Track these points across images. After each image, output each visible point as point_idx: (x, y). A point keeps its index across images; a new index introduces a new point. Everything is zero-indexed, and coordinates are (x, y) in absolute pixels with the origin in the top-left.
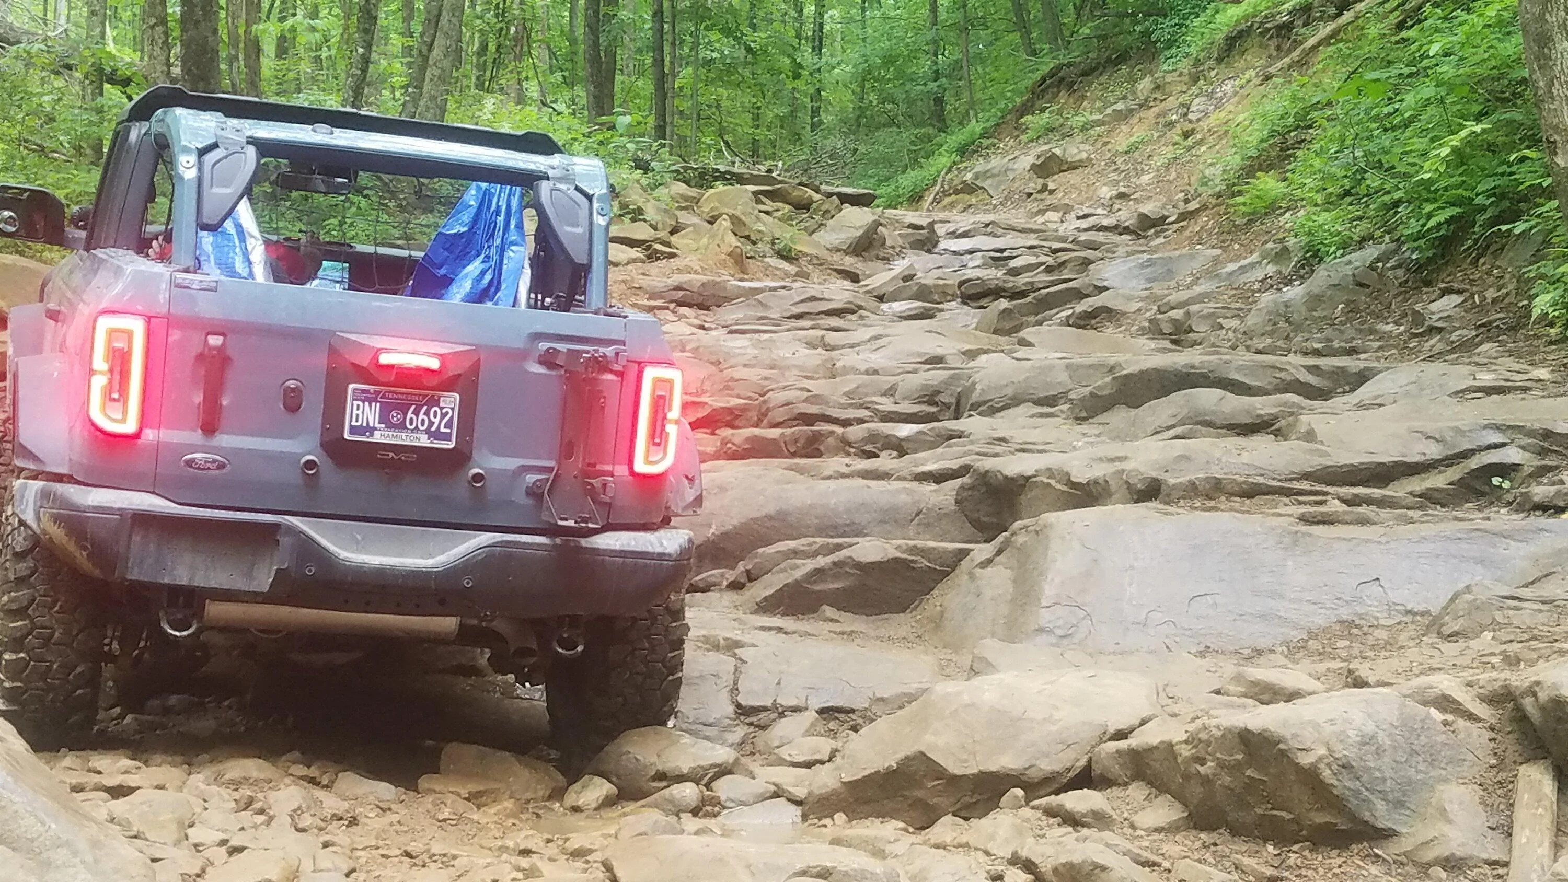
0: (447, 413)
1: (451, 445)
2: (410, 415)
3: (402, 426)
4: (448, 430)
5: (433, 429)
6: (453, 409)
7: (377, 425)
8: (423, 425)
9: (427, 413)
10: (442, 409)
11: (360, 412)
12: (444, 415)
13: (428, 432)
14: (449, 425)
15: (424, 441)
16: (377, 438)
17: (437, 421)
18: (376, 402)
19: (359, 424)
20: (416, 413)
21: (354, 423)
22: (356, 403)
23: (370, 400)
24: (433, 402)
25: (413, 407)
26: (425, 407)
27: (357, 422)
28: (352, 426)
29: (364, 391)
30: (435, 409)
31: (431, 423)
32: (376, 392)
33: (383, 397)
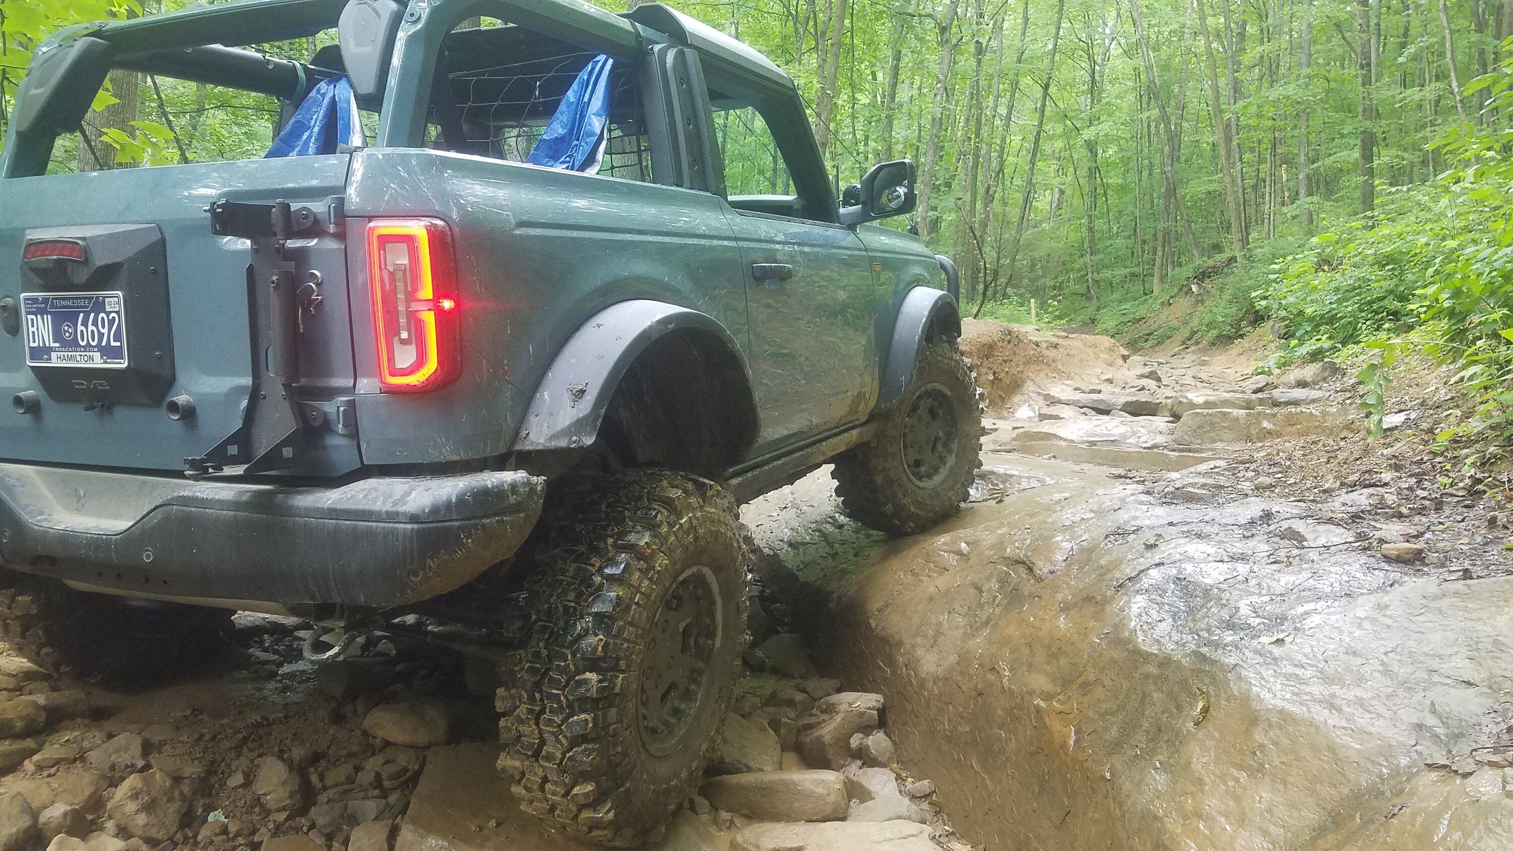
0: (114, 317)
1: (125, 364)
2: (80, 328)
3: (72, 344)
4: (118, 344)
5: (104, 344)
6: (118, 313)
7: (52, 345)
8: (93, 339)
9: (95, 323)
10: (108, 314)
11: (34, 329)
12: (111, 323)
13: (99, 347)
14: (118, 337)
15: (97, 362)
16: (56, 361)
17: (105, 331)
18: (47, 313)
19: (36, 345)
20: (85, 324)
21: (32, 345)
22: (30, 317)
23: (41, 312)
24: (99, 307)
25: (82, 315)
26: (92, 315)
27: (34, 342)
28: (31, 348)
29: (35, 300)
30: (102, 315)
31: (101, 335)
32: (45, 300)
33: (53, 306)
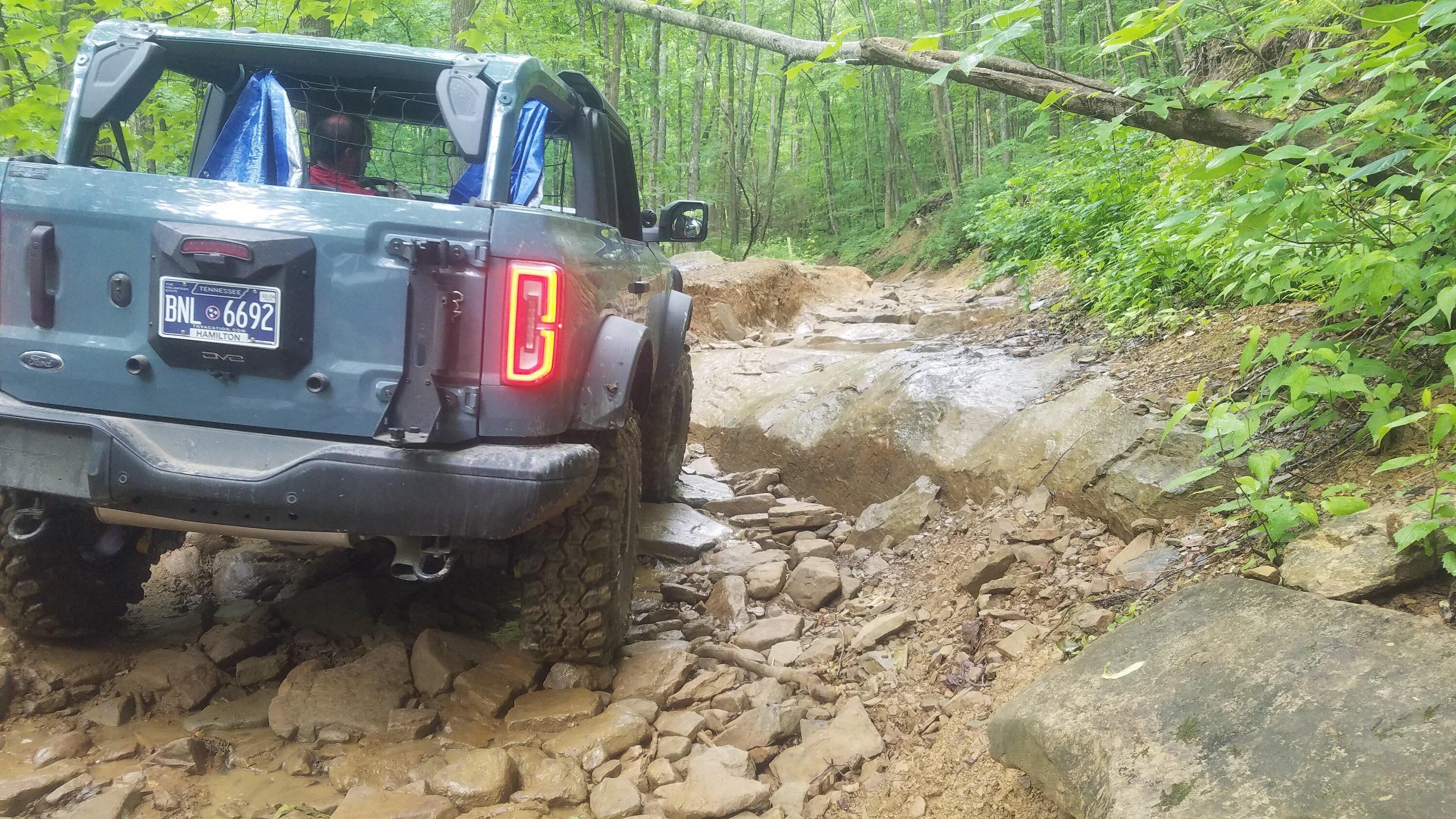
0: (268, 309)
1: (274, 345)
2: (227, 311)
3: (219, 324)
4: (271, 329)
5: (254, 327)
6: (274, 305)
7: (192, 322)
8: (242, 322)
9: (246, 309)
10: (262, 304)
11: (173, 307)
12: (264, 312)
13: (248, 330)
14: (271, 322)
15: (244, 340)
16: (195, 335)
17: (257, 318)
18: (191, 296)
19: (173, 320)
20: (234, 308)
21: (168, 319)
22: (168, 297)
23: (184, 294)
24: (253, 297)
25: (230, 302)
26: (243, 303)
27: (171, 317)
28: (166, 323)
29: (176, 284)
30: (254, 304)
31: (251, 321)
32: (190, 286)
33: (198, 290)
